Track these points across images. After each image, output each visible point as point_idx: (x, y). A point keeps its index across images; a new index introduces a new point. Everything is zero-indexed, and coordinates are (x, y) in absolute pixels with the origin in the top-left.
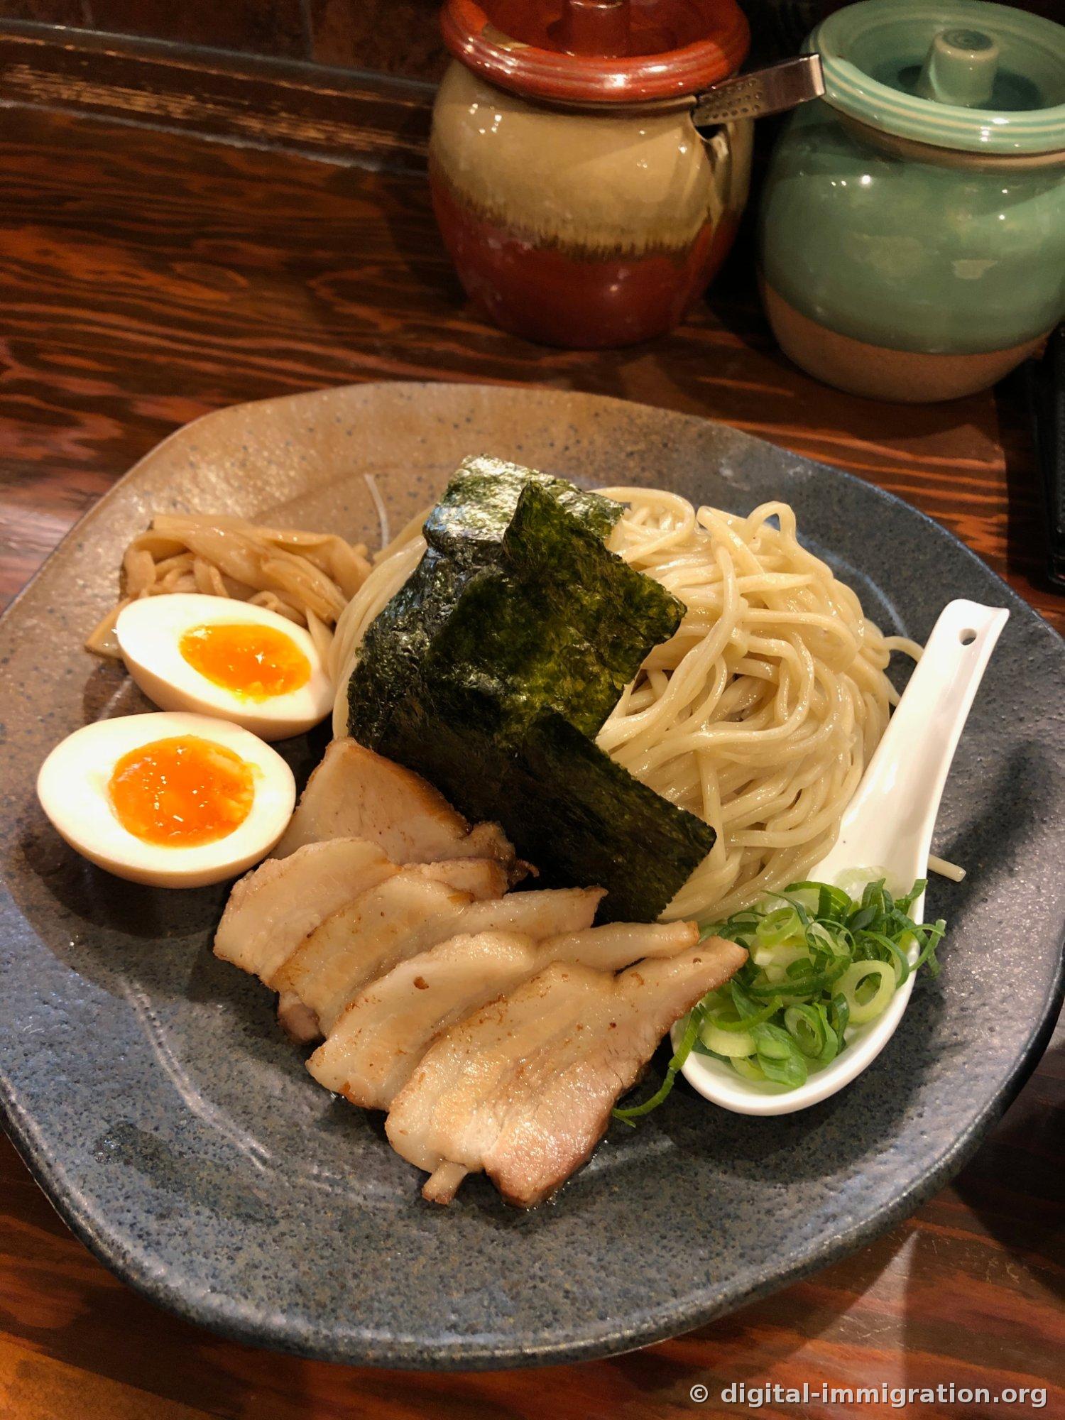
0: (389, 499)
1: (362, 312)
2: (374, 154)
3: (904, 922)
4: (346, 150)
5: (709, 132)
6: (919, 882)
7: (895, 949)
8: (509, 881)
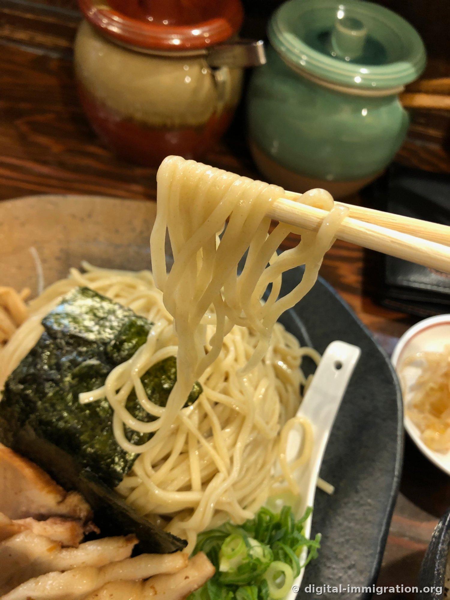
0: (44, 261)
1: (43, 140)
2: (55, 48)
3: (300, 538)
4: (40, 46)
5: (214, 68)
6: (309, 509)
7: (294, 557)
8: (84, 533)
